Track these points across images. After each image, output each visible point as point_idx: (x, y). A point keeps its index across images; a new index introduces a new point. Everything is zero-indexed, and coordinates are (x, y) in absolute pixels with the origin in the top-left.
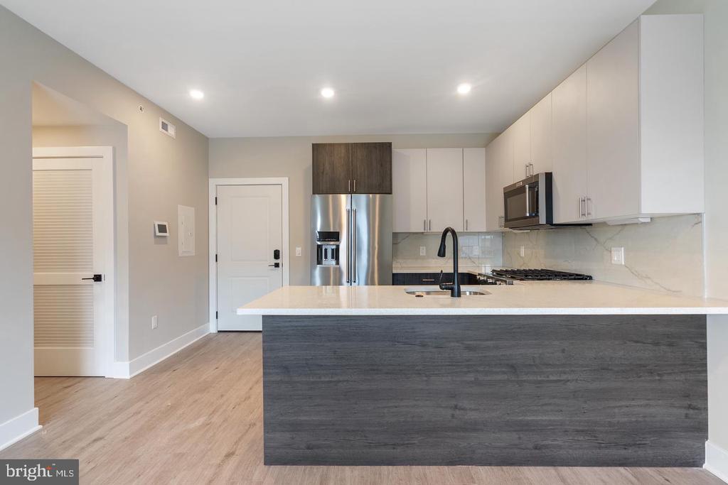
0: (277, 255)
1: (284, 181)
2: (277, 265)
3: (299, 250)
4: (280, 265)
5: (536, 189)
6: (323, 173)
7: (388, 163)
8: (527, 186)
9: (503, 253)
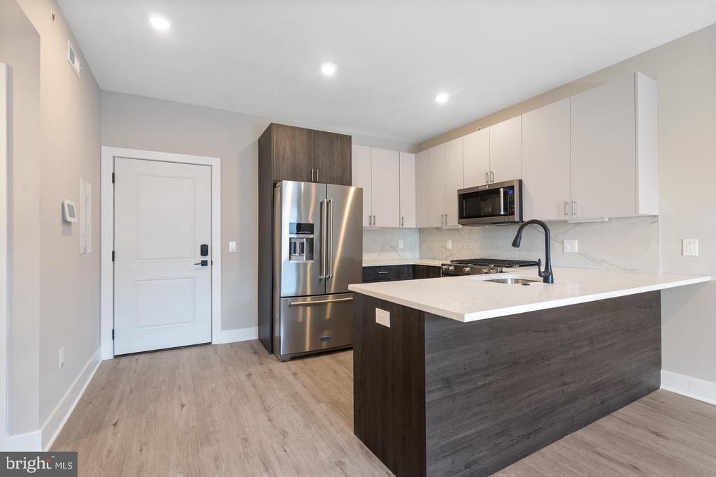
0: (204, 250)
1: (216, 162)
2: (204, 263)
3: (232, 245)
4: (209, 263)
5: (511, 192)
6: (283, 157)
7: (348, 157)
8: (502, 190)
9: (420, 247)
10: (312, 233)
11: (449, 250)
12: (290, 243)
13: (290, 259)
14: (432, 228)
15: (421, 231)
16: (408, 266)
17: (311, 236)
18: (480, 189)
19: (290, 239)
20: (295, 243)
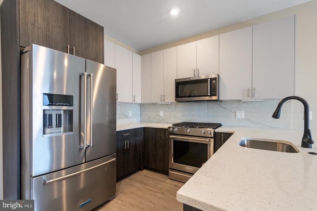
5: (214, 82)
6: (34, 24)
7: (101, 43)
8: (209, 79)
9: (141, 115)
10: (71, 105)
11: (161, 117)
12: (44, 115)
13: (44, 133)
14: (150, 104)
15: (141, 105)
16: (141, 128)
17: (70, 108)
18: (192, 79)
19: (44, 111)
20: (51, 116)
